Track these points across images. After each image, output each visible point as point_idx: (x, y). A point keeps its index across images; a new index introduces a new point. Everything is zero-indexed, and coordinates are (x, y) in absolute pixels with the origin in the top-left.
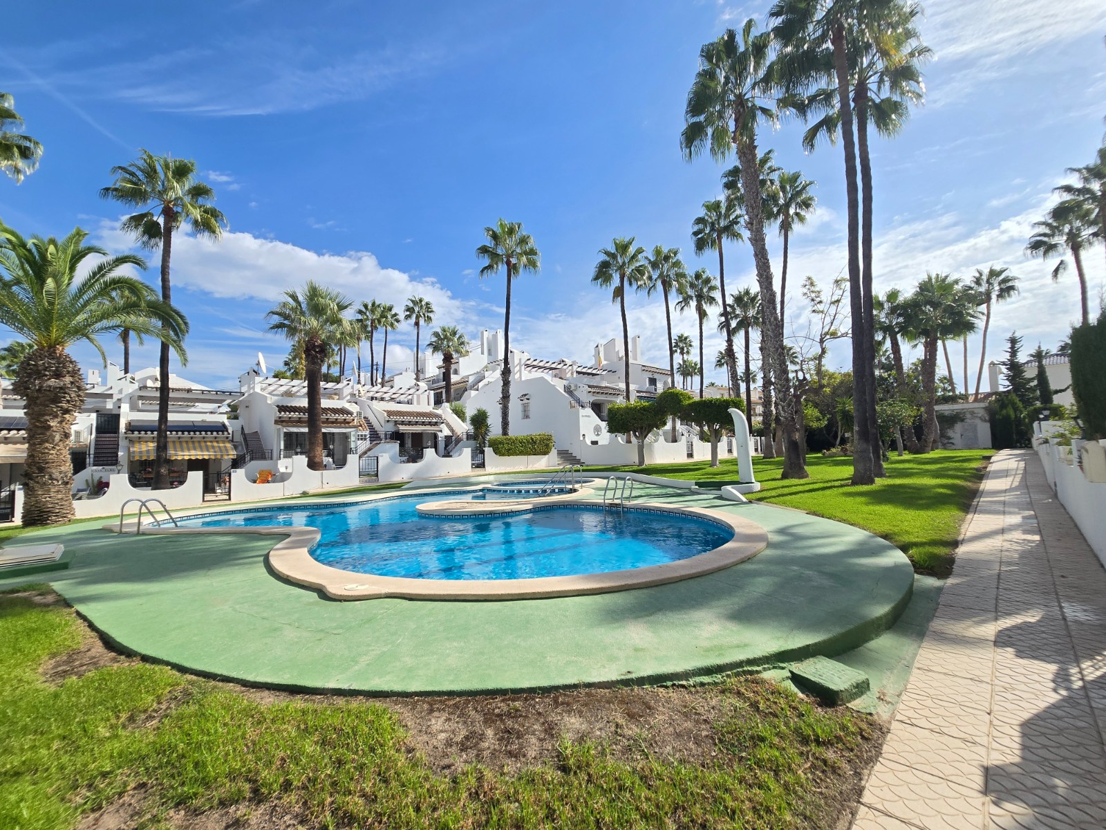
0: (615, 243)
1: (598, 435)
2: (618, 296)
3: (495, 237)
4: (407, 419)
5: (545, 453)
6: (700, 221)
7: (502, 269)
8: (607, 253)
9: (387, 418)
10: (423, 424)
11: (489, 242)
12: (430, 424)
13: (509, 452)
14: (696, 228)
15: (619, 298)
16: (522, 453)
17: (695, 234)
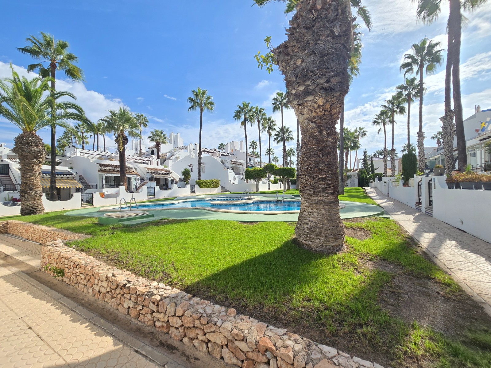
0: (243, 104)
1: (234, 180)
2: (243, 125)
3: (197, 95)
4: (156, 172)
5: (217, 187)
6: (275, 99)
7: (198, 109)
8: (239, 107)
9: (148, 171)
10: (162, 174)
11: (193, 97)
12: (165, 174)
13: (205, 187)
14: (274, 102)
15: (244, 126)
16: (209, 187)
17: (273, 104)
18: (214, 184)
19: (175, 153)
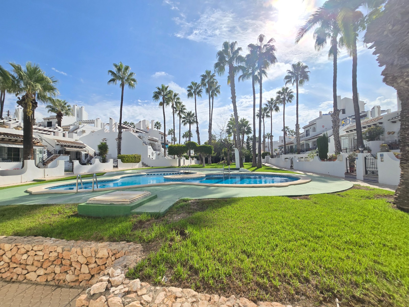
0: (162, 86)
1: (153, 156)
2: (161, 105)
3: (119, 70)
4: (68, 144)
5: (138, 162)
6: (189, 87)
7: (119, 82)
8: (159, 89)
9: (58, 143)
10: (75, 147)
11: (115, 70)
12: (78, 147)
14: (188, 89)
16: (131, 162)
17: (188, 91)
18: (136, 159)
19: (80, 126)
